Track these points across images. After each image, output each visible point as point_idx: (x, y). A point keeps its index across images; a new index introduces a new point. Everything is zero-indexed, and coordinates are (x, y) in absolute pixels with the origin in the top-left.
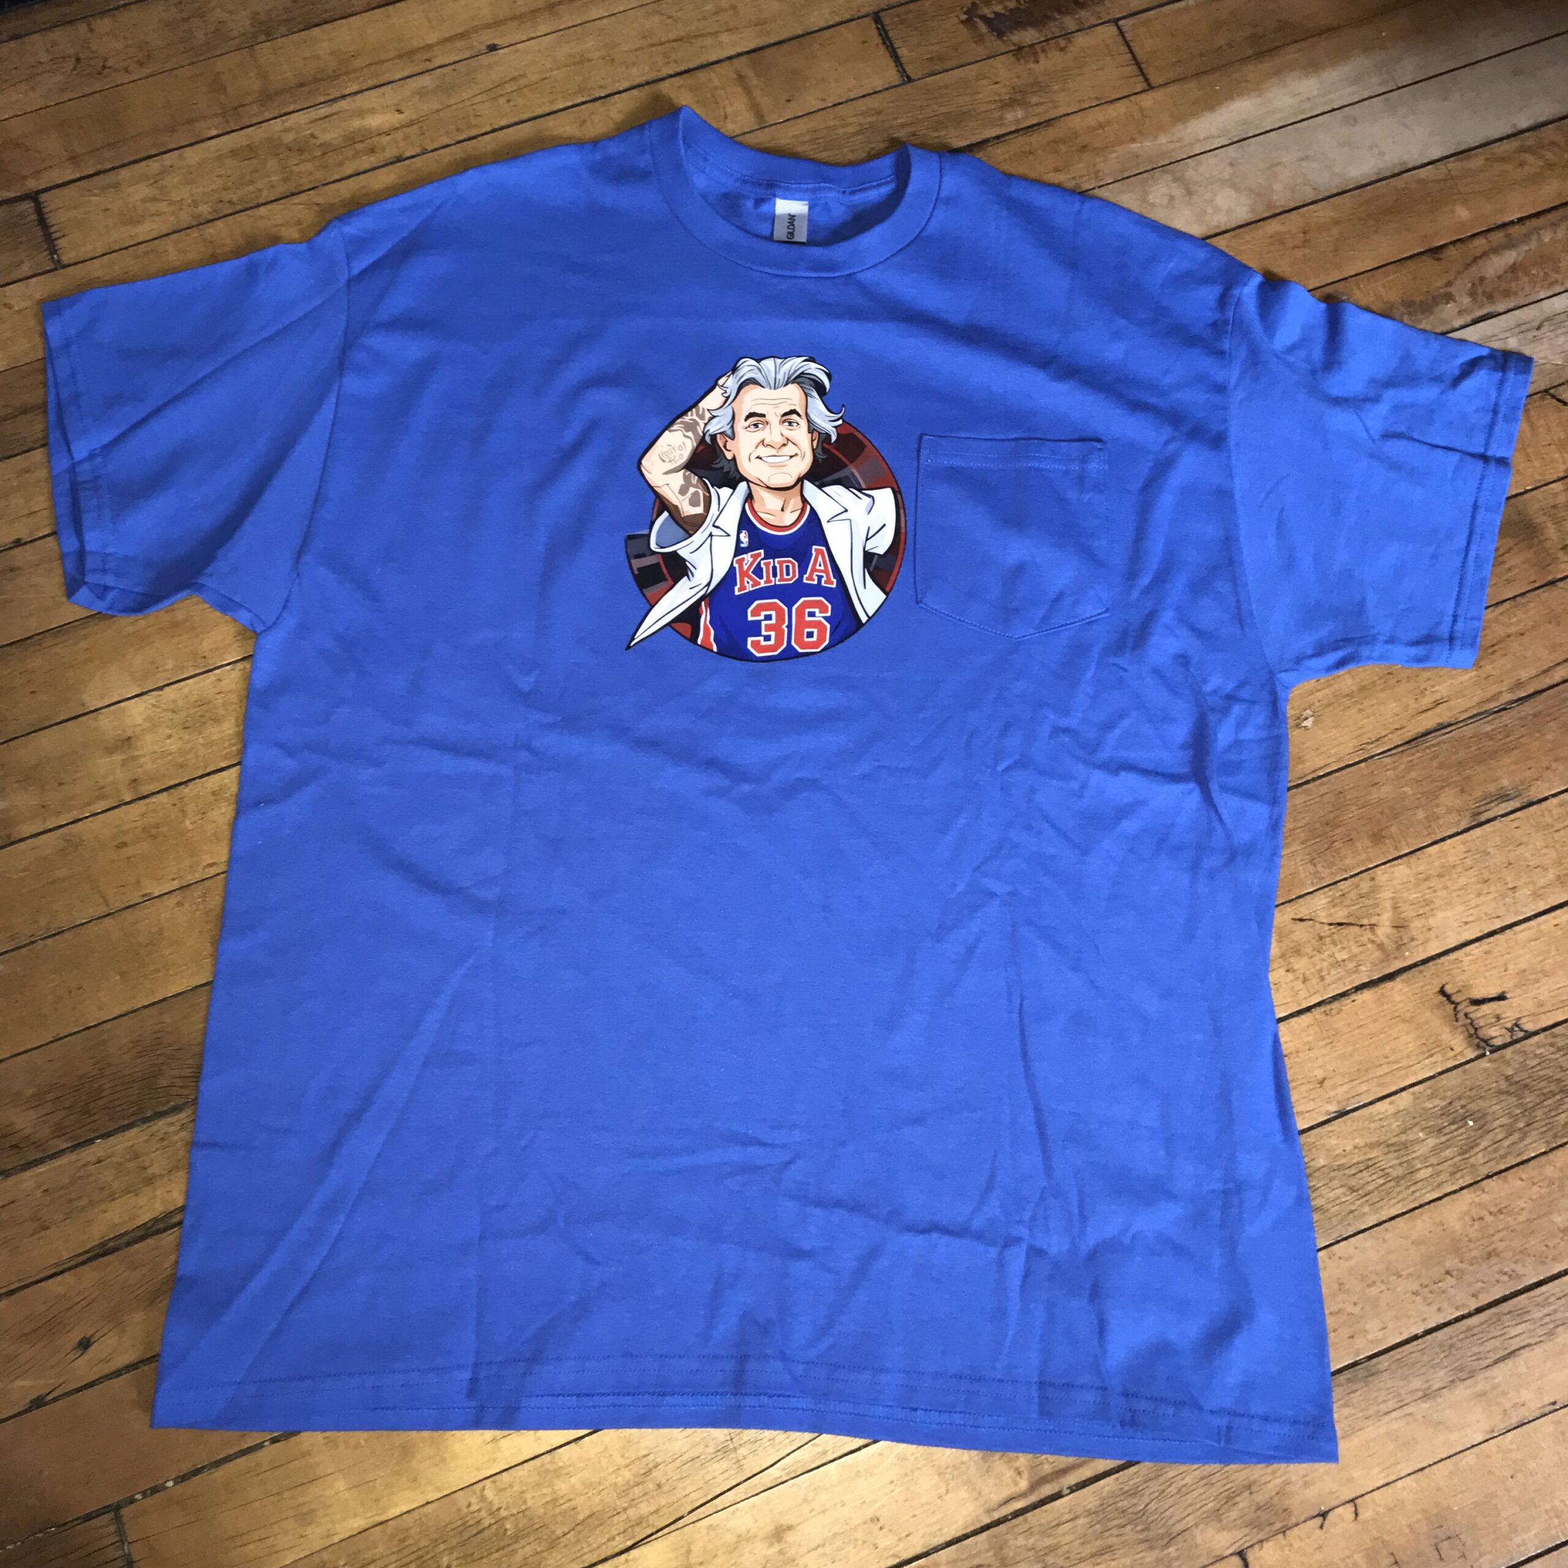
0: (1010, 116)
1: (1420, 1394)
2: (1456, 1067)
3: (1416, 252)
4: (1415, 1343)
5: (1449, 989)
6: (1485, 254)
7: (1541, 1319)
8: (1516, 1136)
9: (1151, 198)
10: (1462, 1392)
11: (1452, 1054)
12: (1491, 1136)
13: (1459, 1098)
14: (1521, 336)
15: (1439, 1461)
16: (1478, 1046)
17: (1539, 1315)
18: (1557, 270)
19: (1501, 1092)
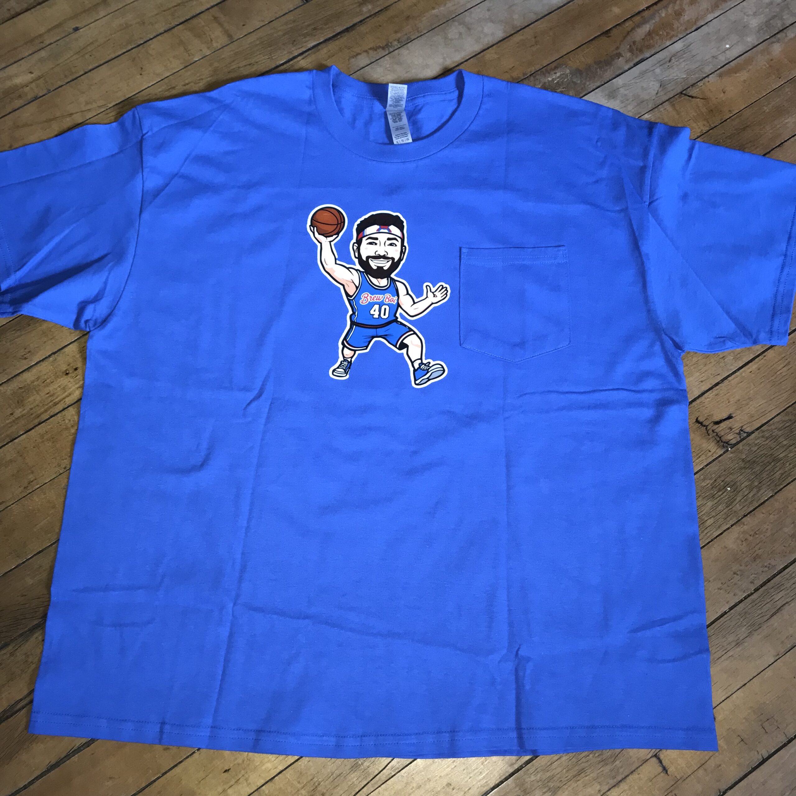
0: (365, 9)
1: (734, 644)
2: (714, 460)
3: (596, 35)
4: (726, 616)
5: (701, 419)
6: (633, 29)
7: (790, 587)
8: (755, 490)
9: (450, 36)
10: (756, 637)
11: (710, 454)
12: (741, 494)
13: (719, 477)
14: (661, 67)
15: (753, 678)
16: (723, 447)
17: (788, 585)
18: (672, 29)
19: (741, 469)
